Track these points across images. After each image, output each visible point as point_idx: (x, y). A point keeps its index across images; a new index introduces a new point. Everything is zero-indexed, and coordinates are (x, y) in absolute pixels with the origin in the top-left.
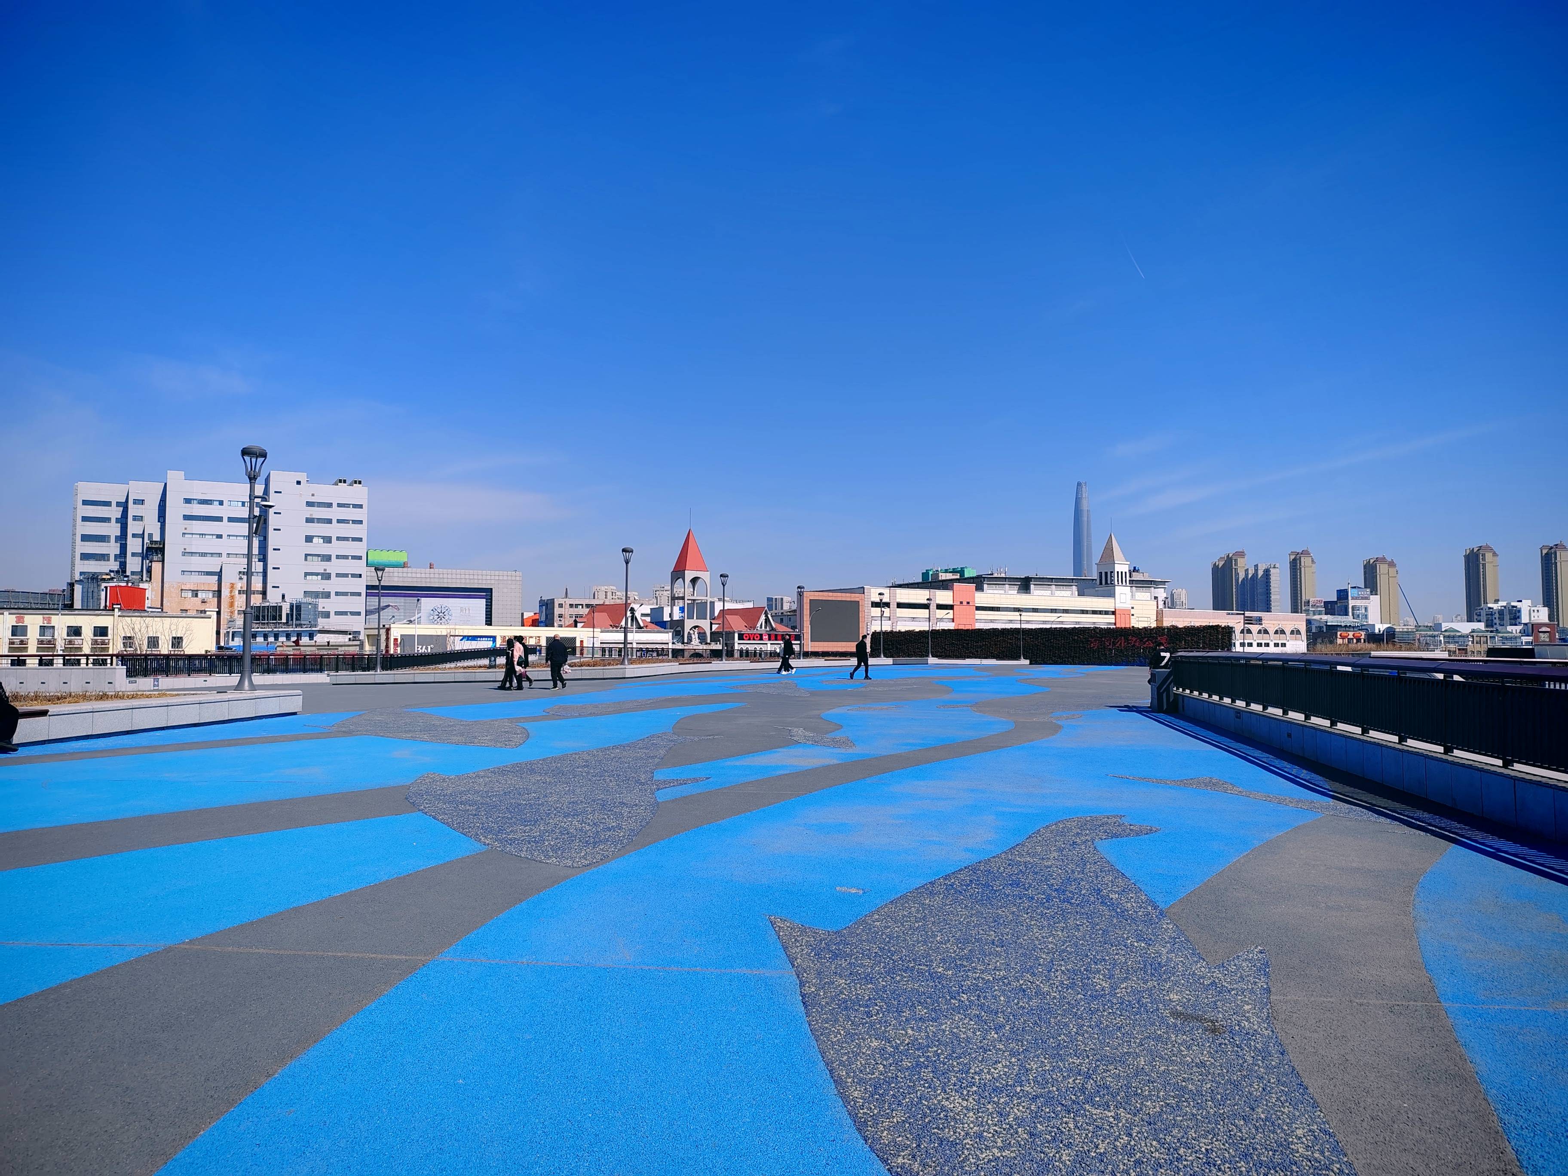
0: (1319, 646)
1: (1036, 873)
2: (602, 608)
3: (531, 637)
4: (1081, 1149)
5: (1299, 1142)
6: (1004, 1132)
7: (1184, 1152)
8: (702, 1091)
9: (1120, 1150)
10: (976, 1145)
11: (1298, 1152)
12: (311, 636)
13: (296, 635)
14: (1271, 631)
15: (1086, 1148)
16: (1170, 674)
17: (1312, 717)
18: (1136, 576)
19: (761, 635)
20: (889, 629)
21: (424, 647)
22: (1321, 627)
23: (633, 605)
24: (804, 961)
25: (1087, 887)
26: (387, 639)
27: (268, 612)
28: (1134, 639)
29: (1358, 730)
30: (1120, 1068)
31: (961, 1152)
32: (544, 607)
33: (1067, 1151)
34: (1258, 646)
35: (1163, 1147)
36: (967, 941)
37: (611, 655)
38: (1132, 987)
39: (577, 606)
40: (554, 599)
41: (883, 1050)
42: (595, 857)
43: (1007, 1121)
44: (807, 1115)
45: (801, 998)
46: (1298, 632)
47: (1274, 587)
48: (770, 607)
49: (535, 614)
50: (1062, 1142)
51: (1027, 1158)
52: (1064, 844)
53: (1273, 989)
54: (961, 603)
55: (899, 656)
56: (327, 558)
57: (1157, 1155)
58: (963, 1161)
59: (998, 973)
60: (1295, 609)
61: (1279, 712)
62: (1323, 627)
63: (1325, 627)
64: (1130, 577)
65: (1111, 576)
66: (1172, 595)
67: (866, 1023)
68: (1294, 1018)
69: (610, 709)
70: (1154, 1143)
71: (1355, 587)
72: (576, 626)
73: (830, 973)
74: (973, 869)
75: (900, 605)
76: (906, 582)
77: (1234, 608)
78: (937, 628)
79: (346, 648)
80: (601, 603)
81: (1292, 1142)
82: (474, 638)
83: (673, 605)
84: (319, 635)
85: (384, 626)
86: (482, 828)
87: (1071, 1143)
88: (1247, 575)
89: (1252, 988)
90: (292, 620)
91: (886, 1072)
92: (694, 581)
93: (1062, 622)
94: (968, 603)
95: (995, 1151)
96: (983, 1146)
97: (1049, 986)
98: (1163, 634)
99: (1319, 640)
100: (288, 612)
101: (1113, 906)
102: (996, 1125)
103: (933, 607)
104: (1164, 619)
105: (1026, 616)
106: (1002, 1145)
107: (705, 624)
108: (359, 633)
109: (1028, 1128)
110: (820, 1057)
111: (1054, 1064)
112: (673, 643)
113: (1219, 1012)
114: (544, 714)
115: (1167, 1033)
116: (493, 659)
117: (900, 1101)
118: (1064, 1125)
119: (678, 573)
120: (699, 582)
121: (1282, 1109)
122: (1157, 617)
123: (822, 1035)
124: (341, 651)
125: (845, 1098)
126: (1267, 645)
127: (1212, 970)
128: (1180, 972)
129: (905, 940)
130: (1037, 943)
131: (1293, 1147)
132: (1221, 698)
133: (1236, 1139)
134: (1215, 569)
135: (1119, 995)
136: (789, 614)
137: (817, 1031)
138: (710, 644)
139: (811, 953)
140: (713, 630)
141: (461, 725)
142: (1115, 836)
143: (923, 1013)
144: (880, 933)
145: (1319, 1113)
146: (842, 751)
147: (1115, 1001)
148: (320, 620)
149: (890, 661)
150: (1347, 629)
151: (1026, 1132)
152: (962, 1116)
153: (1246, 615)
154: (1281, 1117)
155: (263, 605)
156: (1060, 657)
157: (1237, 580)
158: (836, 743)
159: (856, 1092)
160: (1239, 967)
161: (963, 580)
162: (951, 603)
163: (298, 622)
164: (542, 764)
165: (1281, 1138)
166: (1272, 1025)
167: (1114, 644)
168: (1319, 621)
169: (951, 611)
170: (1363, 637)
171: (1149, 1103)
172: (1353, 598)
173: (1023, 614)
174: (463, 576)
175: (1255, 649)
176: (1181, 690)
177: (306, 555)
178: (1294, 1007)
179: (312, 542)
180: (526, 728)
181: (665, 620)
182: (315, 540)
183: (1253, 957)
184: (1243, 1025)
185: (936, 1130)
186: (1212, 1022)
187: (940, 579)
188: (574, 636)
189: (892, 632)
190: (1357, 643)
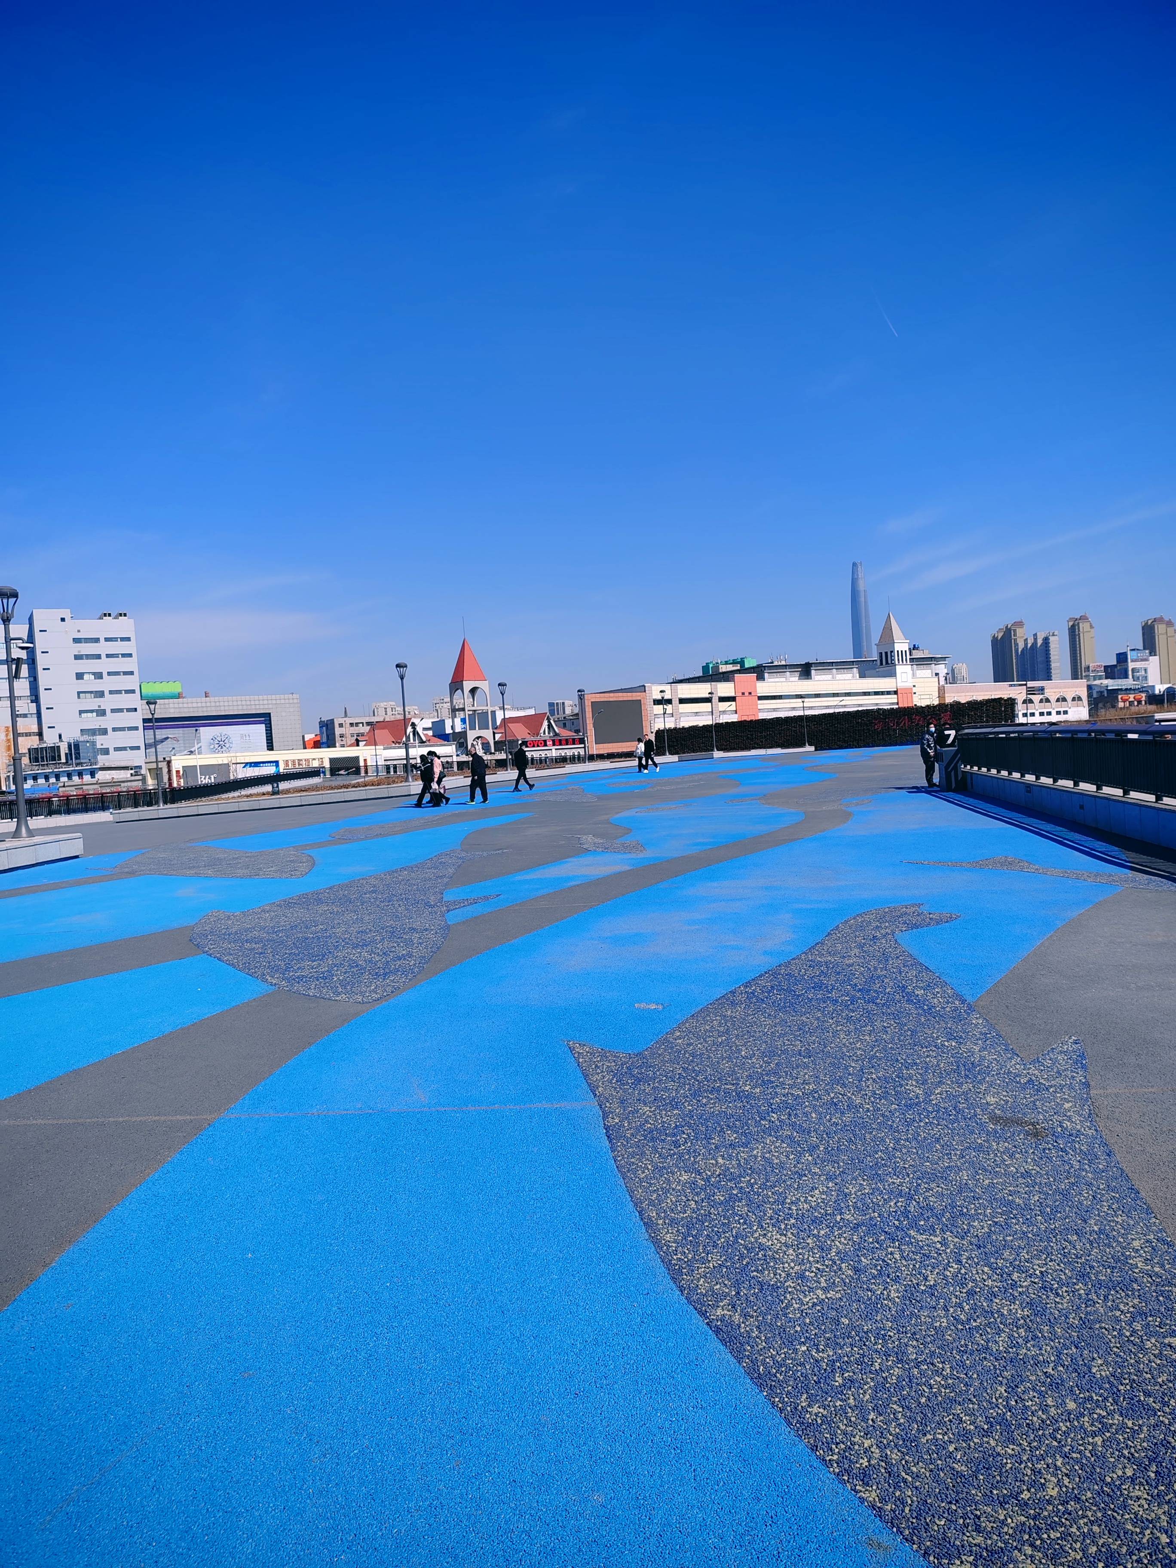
0: (1102, 712)
1: (838, 973)
2: (383, 725)
3: (314, 759)
4: (910, 1283)
5: (1137, 1255)
6: (827, 1270)
7: (1018, 1277)
8: (506, 1247)
9: (951, 1280)
10: (798, 1287)
11: (1137, 1267)
12: (93, 774)
13: (77, 774)
14: (1053, 699)
15: (915, 1282)
16: (957, 752)
17: (1104, 787)
18: (917, 654)
19: (545, 741)
20: (672, 726)
21: (207, 777)
22: (1102, 692)
23: (413, 720)
24: (605, 1090)
25: (891, 984)
26: (169, 771)
27: (46, 753)
28: (917, 718)
29: (1152, 798)
30: (942, 1186)
31: (783, 1298)
32: (324, 728)
33: (895, 1287)
34: (1040, 715)
35: (996, 1273)
36: (772, 1054)
37: (395, 772)
38: (947, 1091)
39: (357, 724)
40: (333, 720)
41: (694, 1184)
42: (385, 990)
43: (829, 1256)
44: (619, 1266)
45: (605, 1131)
46: (1080, 699)
47: (1054, 655)
48: (552, 712)
49: (316, 735)
50: (888, 1277)
51: (854, 1298)
52: (864, 939)
53: (1092, 1083)
54: (743, 694)
55: (684, 753)
56: (101, 694)
57: (990, 1283)
58: (787, 1307)
59: (807, 1087)
60: (1075, 676)
61: (1069, 784)
62: (1103, 692)
63: (1106, 692)
64: (910, 655)
65: (891, 656)
66: (953, 670)
67: (674, 1154)
68: (1117, 1114)
69: (396, 829)
70: (986, 1269)
71: (1133, 650)
72: (358, 745)
73: (634, 1100)
74: (773, 973)
75: (682, 701)
76: (687, 677)
77: (1015, 679)
78: (721, 722)
79: (129, 784)
80: (382, 720)
81: (1130, 1255)
82: (256, 764)
83: (454, 717)
84: (100, 772)
85: (164, 759)
86: (268, 968)
87: (898, 1276)
88: (1026, 644)
89: (1071, 1083)
90: (72, 759)
91: (698, 1209)
92: (473, 691)
93: (845, 706)
94: (750, 693)
95: (820, 1292)
96: (806, 1288)
97: (861, 1097)
98: (946, 711)
99: (1100, 705)
100: (67, 752)
101: (919, 1003)
102: (818, 1262)
103: (715, 700)
104: (946, 695)
105: (809, 702)
106: (826, 1285)
107: (488, 734)
108: (140, 767)
109: (852, 1263)
110: (628, 1197)
111: (873, 1186)
112: (458, 755)
113: (1039, 1113)
114: (330, 839)
115: (987, 1141)
116: (275, 785)
117: (715, 1242)
118: (889, 1256)
119: (456, 684)
120: (478, 692)
121: (1116, 1219)
122: (939, 694)
123: (628, 1171)
124: (124, 787)
125: (657, 1243)
126: (1049, 713)
127: (1028, 1066)
128: (994, 1071)
129: (709, 1057)
130: (845, 1050)
131: (1131, 1261)
132: (1010, 774)
133: (1071, 1258)
134: (995, 641)
135: (934, 1102)
136: (571, 717)
137: (624, 1167)
138: (494, 754)
139: (613, 1079)
140: (496, 740)
141: (246, 857)
142: (916, 926)
143: (732, 1138)
144: (682, 1052)
145: (1154, 1220)
146: (633, 856)
147: (930, 1109)
148: (100, 757)
149: (675, 758)
150: (1128, 692)
151: (850, 1267)
152: (781, 1255)
153: (1028, 686)
154: (1115, 1228)
155: (40, 746)
156: (844, 741)
157: (1017, 650)
158: (626, 848)
159: (668, 1236)
160: (1055, 1061)
161: (743, 670)
162: (733, 694)
163: (78, 761)
164: (328, 893)
165: (1118, 1252)
166: (1095, 1124)
167: (898, 724)
168: (1100, 686)
169: (733, 703)
170: (1144, 699)
171: (976, 1224)
172: (1132, 661)
173: (806, 700)
174: (239, 703)
175: (1037, 719)
176: (969, 767)
177: (79, 693)
178: (1115, 1101)
179: (83, 679)
180: (312, 855)
181: (447, 732)
182: (86, 677)
183: (1067, 1049)
184: (1065, 1125)
185: (755, 1273)
186: (1033, 1125)
187: (721, 671)
188: (357, 755)
189: (675, 729)
190: (1138, 706)
